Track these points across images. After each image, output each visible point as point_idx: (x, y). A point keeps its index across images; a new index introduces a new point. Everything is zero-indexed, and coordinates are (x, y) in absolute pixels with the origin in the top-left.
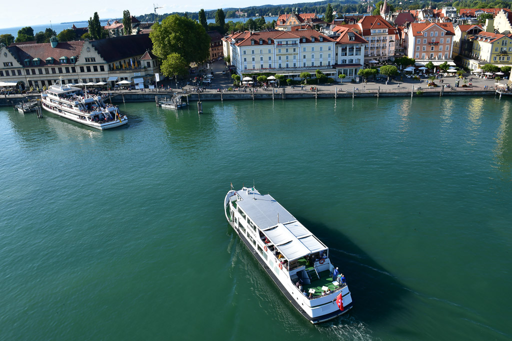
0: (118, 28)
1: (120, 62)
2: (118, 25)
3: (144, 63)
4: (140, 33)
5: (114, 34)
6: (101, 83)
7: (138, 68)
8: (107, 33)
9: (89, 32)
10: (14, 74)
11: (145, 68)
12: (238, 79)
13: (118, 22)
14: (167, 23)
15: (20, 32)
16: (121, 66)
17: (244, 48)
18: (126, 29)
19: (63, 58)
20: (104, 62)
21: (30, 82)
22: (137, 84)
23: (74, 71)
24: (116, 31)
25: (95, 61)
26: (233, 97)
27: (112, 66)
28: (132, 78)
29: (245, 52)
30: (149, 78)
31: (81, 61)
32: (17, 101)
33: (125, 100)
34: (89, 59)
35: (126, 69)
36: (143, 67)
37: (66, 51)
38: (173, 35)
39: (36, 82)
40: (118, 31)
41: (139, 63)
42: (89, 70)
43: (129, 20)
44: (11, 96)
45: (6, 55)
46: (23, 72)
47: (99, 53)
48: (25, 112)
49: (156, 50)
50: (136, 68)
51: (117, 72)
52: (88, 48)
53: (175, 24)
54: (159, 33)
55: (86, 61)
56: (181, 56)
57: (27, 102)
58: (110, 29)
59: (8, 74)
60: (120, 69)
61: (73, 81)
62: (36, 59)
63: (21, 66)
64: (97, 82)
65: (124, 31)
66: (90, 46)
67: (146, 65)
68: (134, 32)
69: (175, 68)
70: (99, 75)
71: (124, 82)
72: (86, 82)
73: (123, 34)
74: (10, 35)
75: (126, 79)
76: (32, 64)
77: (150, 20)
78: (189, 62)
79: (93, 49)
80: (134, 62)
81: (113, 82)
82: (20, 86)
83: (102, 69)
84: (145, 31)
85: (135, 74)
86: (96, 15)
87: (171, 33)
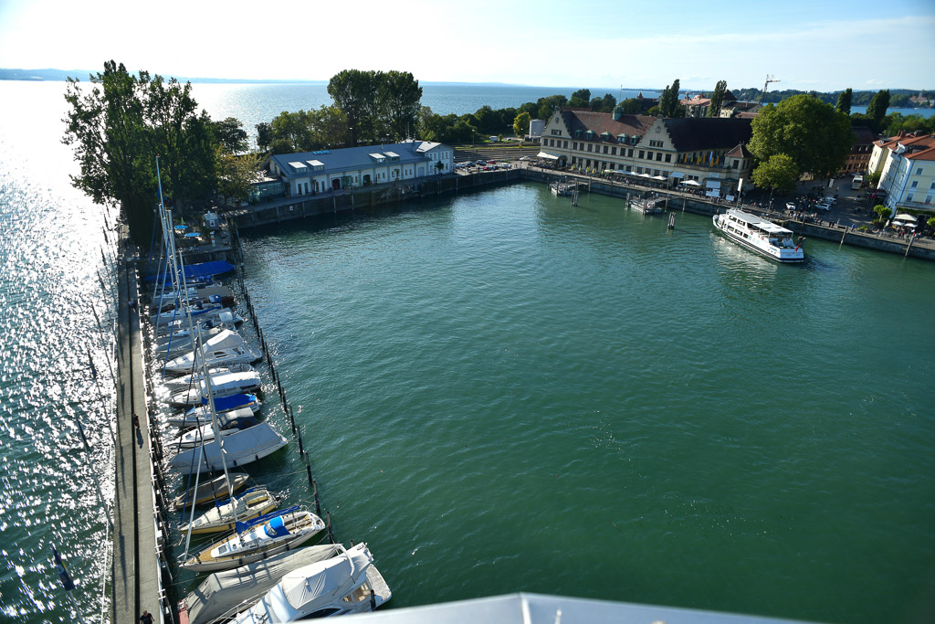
0: (701, 105)
1: (695, 154)
2: (703, 101)
3: (729, 161)
4: (737, 116)
5: (693, 113)
6: (660, 178)
7: (719, 166)
8: (683, 110)
9: (660, 106)
10: (559, 146)
11: (729, 168)
12: (887, 215)
13: (704, 97)
14: (787, 107)
15: (575, 95)
16: (695, 159)
17: (920, 164)
18: (713, 107)
19: (623, 135)
20: (673, 149)
21: (574, 158)
22: (711, 190)
23: (631, 155)
24: (697, 109)
25: (662, 146)
26: (865, 242)
27: (682, 157)
28: (705, 179)
29: (920, 171)
30: (730, 183)
31: (645, 143)
32: (553, 179)
33: (686, 207)
34: (654, 143)
35: (701, 165)
36: (726, 166)
37: (628, 127)
38: (792, 126)
39: (581, 160)
40: (700, 108)
41: (722, 159)
42: (650, 157)
43: (722, 95)
44: (548, 171)
45: (557, 120)
46: (570, 145)
47: (670, 137)
48: (558, 194)
49: (754, 145)
50: (714, 166)
51: (688, 166)
52: (659, 127)
53: (801, 109)
54: (768, 120)
55: (651, 145)
56: (793, 160)
57: (564, 182)
58: (689, 105)
59: (552, 145)
60: (693, 163)
61: (625, 167)
62: (589, 132)
63: (570, 137)
64: (656, 175)
65: (709, 110)
66: (662, 125)
67: (732, 164)
68: (726, 113)
69: (777, 177)
70: (662, 166)
71: (692, 182)
72: (641, 173)
73: (705, 115)
74: (564, 97)
75: (696, 179)
76: (583, 136)
77: (747, 98)
78: (802, 172)
79: (664, 130)
80: (714, 157)
81: (676, 179)
82: (561, 161)
83: (668, 159)
84: (744, 114)
85: (711, 175)
86: (677, 82)
87: (787, 123)
